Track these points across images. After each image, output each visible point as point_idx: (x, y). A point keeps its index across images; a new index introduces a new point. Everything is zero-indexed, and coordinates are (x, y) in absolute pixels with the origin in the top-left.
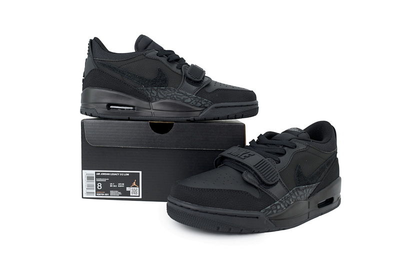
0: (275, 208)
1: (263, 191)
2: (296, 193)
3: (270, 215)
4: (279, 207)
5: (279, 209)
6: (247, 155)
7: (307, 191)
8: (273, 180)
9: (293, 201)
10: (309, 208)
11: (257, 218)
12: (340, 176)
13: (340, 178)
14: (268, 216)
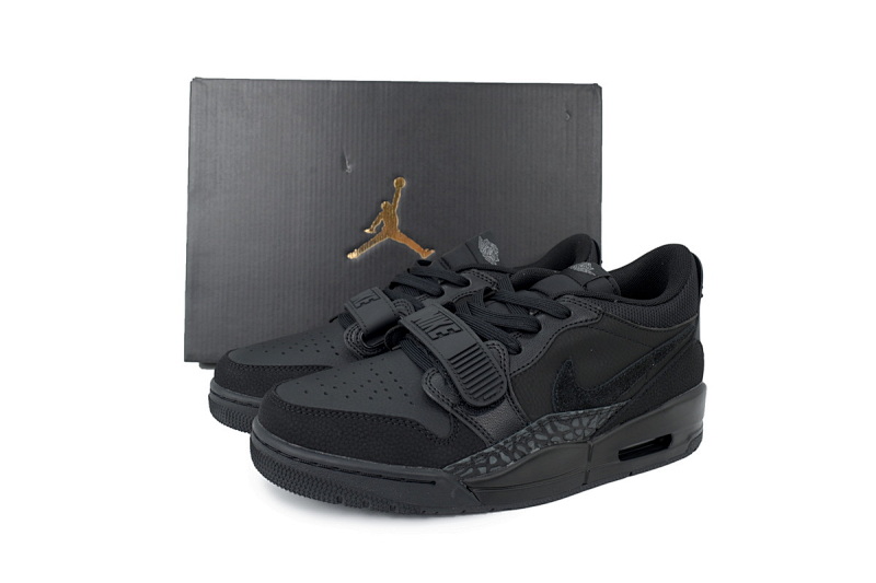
0: (484, 461)
1: (459, 421)
2: (549, 428)
3: (470, 476)
4: (493, 461)
5: (494, 466)
6: (444, 330)
7: (585, 423)
8: (485, 397)
9: (536, 446)
10: (589, 459)
11: (433, 483)
12: (704, 380)
13: (704, 386)
14: (463, 478)
